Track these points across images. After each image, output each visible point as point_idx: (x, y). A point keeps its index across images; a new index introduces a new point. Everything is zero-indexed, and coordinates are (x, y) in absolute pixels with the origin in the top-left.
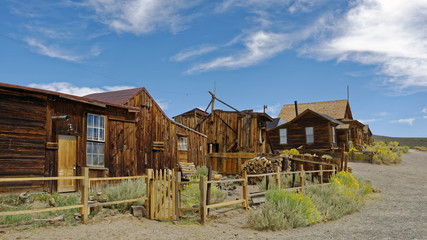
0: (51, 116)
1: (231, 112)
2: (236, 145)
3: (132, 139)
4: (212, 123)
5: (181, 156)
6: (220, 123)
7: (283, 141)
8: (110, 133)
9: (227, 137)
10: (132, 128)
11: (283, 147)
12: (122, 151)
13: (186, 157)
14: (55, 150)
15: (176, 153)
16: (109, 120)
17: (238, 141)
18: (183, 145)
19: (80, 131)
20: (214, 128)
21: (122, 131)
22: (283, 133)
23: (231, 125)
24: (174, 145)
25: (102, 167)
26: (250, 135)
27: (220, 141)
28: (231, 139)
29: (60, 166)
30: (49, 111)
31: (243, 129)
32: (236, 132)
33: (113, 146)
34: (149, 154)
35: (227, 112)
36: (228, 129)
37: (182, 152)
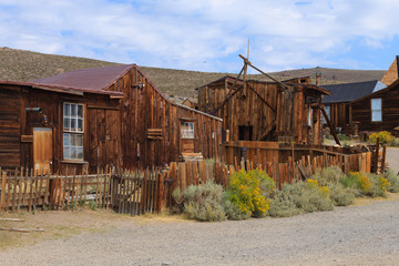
0: (25, 107)
1: (269, 83)
2: (274, 128)
3: (116, 129)
4: (244, 98)
5: (185, 146)
6: (254, 97)
7: (377, 117)
8: (89, 123)
9: (264, 118)
10: (115, 115)
11: (376, 127)
12: (103, 143)
13: (192, 146)
14: (31, 144)
15: (178, 142)
16: (88, 108)
17: (276, 122)
18: (188, 133)
19: (56, 122)
20: (246, 105)
21: (104, 120)
22: (376, 105)
23: (270, 101)
24: (175, 132)
25: (81, 161)
26: (292, 115)
27: (254, 122)
28: (269, 120)
29: (35, 160)
30: (22, 102)
31: (285, 107)
32: (274, 111)
33: (93, 137)
34: (142, 144)
35: (264, 83)
36: (265, 106)
37: (186, 141)
